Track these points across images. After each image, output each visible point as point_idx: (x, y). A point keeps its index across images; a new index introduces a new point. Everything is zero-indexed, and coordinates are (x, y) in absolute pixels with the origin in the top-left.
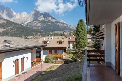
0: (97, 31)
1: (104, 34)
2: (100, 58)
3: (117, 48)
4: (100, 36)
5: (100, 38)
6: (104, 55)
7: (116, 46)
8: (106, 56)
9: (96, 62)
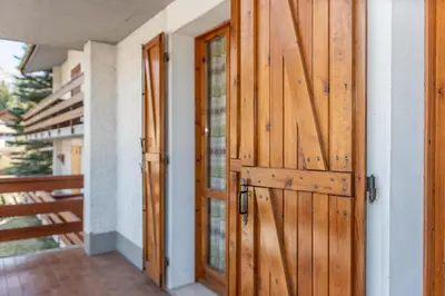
0: (37, 99)
1: (80, 104)
2: (52, 215)
3: (154, 157)
4: (54, 115)
5: (54, 127)
6: (82, 202)
7: (146, 150)
8: (92, 205)
9: (33, 241)
